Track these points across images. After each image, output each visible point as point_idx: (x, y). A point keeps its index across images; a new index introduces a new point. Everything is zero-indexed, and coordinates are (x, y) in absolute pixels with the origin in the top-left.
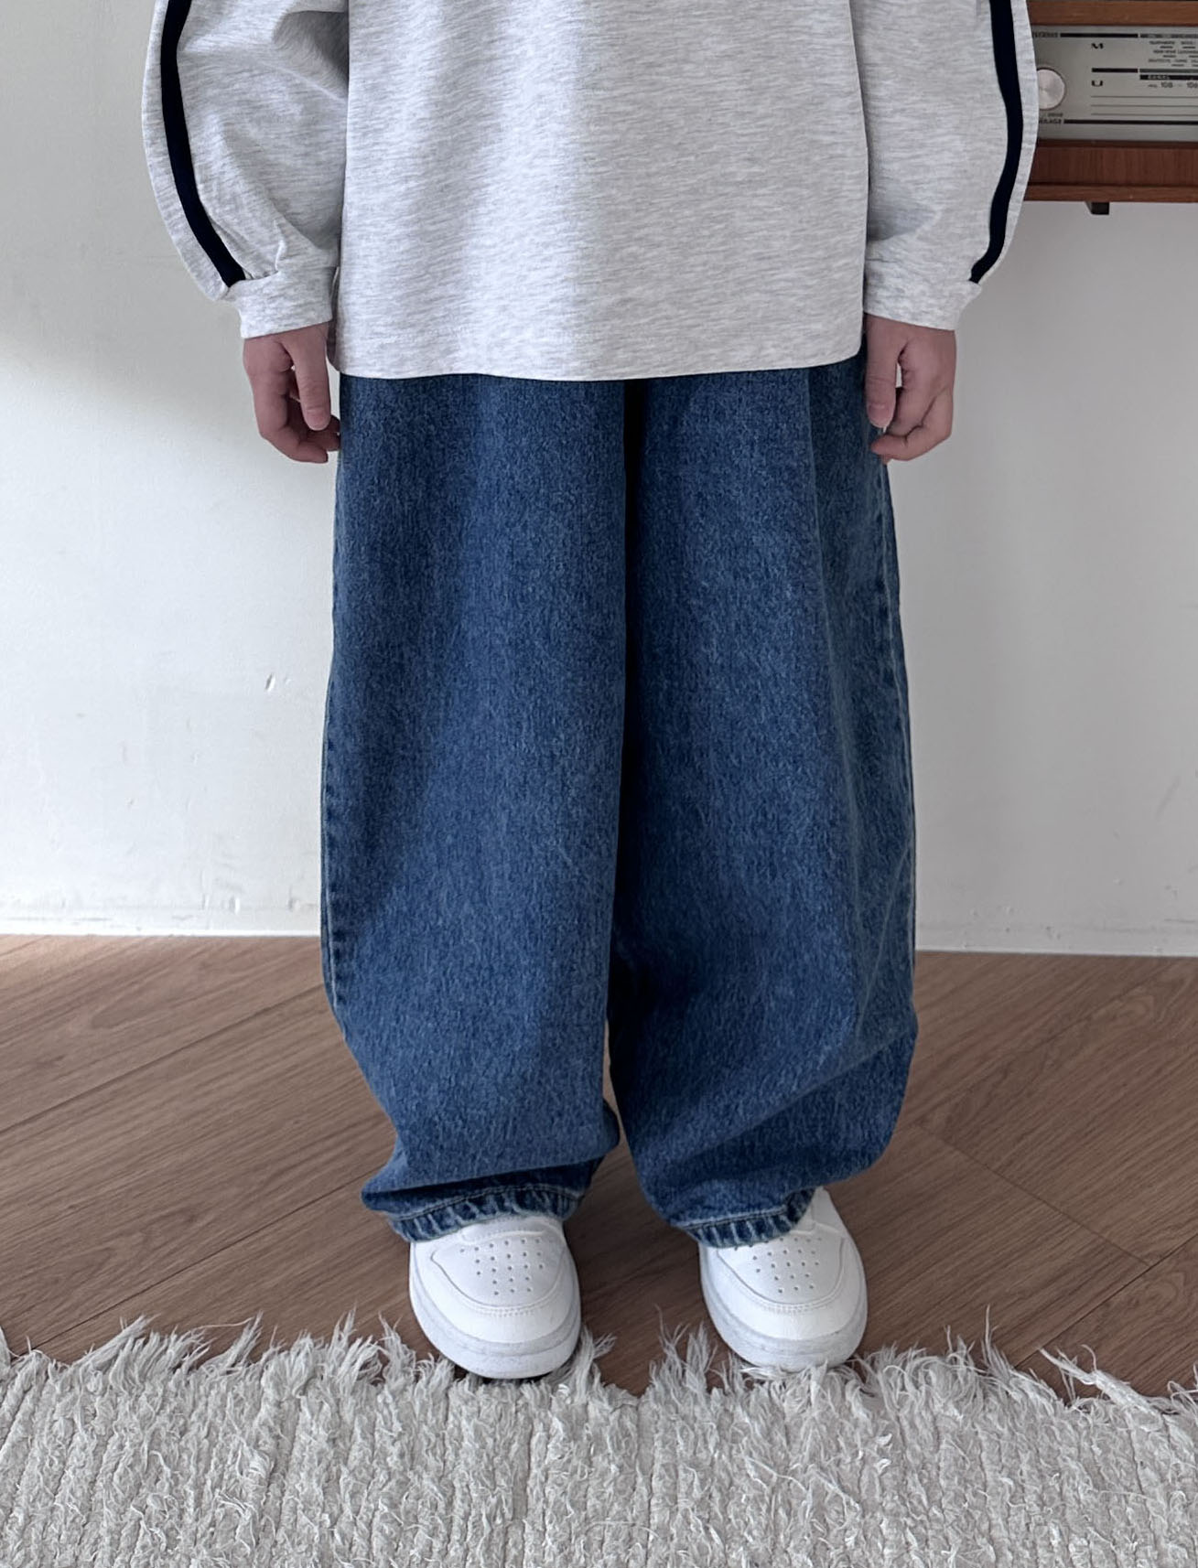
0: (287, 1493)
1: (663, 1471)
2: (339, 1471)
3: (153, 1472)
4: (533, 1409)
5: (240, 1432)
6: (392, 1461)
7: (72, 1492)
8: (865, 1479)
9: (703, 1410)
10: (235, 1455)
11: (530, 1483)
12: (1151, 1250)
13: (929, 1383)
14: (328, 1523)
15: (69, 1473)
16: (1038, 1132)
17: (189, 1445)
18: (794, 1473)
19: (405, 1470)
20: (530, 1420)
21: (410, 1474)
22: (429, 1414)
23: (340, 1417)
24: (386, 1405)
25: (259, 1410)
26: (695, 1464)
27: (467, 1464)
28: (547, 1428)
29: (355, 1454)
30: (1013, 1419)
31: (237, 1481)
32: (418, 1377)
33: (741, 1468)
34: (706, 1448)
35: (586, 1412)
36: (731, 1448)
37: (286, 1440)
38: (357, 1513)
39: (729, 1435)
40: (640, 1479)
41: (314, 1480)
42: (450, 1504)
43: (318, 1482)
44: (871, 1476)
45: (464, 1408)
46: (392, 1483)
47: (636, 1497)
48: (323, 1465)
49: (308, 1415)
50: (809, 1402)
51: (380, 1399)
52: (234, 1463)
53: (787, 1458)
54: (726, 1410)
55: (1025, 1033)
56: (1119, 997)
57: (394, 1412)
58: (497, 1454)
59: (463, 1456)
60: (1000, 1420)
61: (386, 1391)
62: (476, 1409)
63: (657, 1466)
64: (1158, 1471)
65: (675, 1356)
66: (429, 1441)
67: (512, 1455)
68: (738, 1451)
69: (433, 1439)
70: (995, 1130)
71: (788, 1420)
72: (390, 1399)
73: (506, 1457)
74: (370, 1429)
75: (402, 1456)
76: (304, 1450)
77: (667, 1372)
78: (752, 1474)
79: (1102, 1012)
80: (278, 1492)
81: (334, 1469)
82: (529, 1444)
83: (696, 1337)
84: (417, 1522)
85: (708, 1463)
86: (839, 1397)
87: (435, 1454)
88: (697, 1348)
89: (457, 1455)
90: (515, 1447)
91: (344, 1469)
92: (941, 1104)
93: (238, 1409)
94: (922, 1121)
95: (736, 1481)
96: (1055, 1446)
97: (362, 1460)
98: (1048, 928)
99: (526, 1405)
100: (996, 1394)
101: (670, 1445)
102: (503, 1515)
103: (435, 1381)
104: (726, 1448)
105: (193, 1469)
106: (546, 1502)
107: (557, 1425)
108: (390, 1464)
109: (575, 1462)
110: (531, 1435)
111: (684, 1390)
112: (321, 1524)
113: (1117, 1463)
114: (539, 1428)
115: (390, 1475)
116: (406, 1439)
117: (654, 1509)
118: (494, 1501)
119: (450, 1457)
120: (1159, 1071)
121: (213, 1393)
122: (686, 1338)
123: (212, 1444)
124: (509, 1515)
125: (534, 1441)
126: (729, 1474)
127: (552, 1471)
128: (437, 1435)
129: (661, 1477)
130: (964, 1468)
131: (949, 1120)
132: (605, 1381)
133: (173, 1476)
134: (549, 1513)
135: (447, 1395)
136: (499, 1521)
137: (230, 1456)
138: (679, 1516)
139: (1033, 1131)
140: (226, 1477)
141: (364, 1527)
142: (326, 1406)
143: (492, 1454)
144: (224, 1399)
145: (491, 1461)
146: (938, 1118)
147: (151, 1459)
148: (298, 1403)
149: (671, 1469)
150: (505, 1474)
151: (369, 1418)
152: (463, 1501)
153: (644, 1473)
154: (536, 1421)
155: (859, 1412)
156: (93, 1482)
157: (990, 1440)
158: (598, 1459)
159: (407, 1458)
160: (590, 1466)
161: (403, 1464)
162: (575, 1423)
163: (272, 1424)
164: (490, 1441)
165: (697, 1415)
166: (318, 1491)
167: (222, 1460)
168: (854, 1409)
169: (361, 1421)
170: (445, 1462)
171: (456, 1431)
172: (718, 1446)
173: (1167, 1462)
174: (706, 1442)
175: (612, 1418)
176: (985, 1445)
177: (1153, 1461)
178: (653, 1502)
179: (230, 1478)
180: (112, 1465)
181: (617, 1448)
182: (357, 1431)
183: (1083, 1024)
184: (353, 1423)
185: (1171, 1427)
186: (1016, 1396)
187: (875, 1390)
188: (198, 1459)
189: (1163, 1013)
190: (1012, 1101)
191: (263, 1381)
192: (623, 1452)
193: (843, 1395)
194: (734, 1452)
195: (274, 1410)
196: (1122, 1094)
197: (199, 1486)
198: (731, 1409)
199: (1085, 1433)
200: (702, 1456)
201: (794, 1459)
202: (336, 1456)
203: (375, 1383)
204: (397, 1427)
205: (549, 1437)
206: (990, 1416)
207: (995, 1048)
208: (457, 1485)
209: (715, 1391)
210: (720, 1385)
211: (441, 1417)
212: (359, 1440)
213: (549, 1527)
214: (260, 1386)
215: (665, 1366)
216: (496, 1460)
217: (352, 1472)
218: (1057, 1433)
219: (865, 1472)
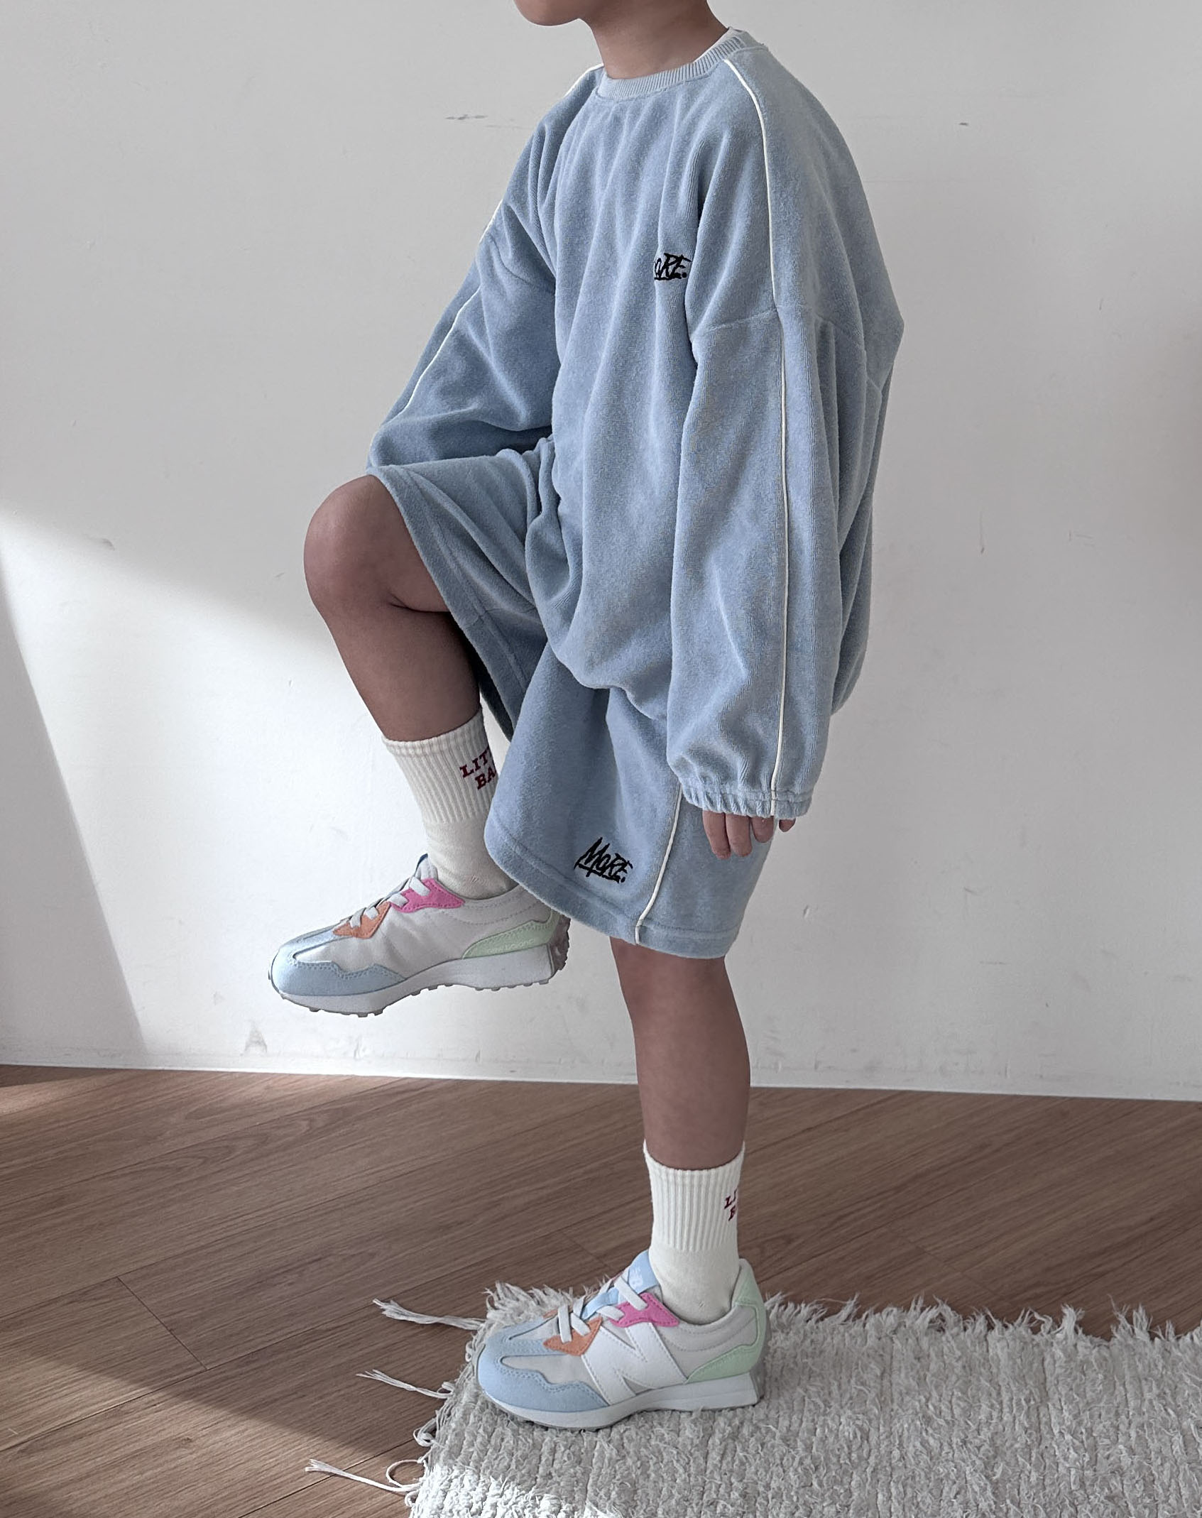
0: (894, 1385)
1: (1132, 1380)
2: (925, 1374)
4: (1041, 1346)
6: (958, 1370)
9: (1150, 1350)
11: (1048, 1385)
14: (924, 1400)
19: (967, 1375)
20: (1042, 1353)
21: (971, 1377)
22: (977, 1348)
23: (921, 1348)
24: (949, 1342)
25: (867, 1341)
26: (1152, 1376)
27: (1006, 1373)
28: (1053, 1356)
29: (932, 1366)
31: (862, 1377)
32: (965, 1329)
33: (1181, 1378)
34: (1157, 1368)
35: (1076, 1348)
36: (1173, 1369)
37: (887, 1357)
38: (941, 1396)
39: (1170, 1362)
40: (1118, 1384)
41: (910, 1378)
42: (999, 1394)
43: (913, 1379)
45: (998, 1344)
46: (961, 1381)
47: (1117, 1392)
48: (915, 1371)
49: (900, 1345)
51: (944, 1339)
52: (858, 1368)
54: (1166, 1350)
57: (955, 1346)
58: (1024, 1368)
59: (1002, 1369)
61: (947, 1334)
62: (1005, 1344)
63: (1127, 1378)
65: (1126, 1322)
66: (980, 1361)
67: (1034, 1369)
68: (1178, 1370)
69: (982, 1361)
72: (950, 1339)
73: (1031, 1370)
74: (940, 1353)
75: (964, 1368)
76: (900, 1363)
77: (1122, 1330)
78: (1189, 1382)
80: (889, 1383)
81: (922, 1373)
82: (1043, 1364)
83: (1139, 1313)
84: (979, 1401)
85: (1159, 1376)
87: (984, 1368)
88: (1140, 1319)
90: (1035, 1365)
91: (928, 1373)
93: (855, 1343)
95: (1179, 1386)
97: (939, 1369)
99: (1037, 1344)
101: (1133, 1367)
102: (1034, 1400)
103: (977, 1331)
104: (1169, 1368)
105: (833, 1372)
106: (1060, 1394)
107: (1059, 1354)
108: (957, 1372)
109: (1075, 1373)
110: (1043, 1360)
111: (1136, 1339)
112: (920, 1401)
114: (1048, 1356)
115: (958, 1377)
116: (964, 1359)
117: (1129, 1399)
118: (1028, 1392)
119: (995, 1370)
121: (835, 1332)
122: (1132, 1314)
123: (842, 1359)
124: (1038, 1400)
125: (1046, 1363)
126: (1173, 1381)
127: (1060, 1378)
128: (984, 1359)
129: (1131, 1383)
132: (1086, 1333)
134: (1063, 1399)
135: (986, 1340)
136: (1032, 1402)
137: (854, 1365)
138: (1147, 1402)
141: (947, 1403)
142: (910, 1341)
143: (1021, 1367)
144: (843, 1336)
145: (1021, 1371)
148: (892, 1339)
149: (1137, 1379)
150: (1031, 1379)
151: (939, 1348)
152: (1007, 1392)
153: (1120, 1380)
154: (1045, 1352)
158: (1089, 1372)
159: (967, 1369)
160: (1085, 1375)
161: (966, 1372)
162: (1070, 1354)
163: (877, 1348)
164: (1018, 1361)
165: (1148, 1352)
166: (914, 1384)
167: (850, 1367)
169: (934, 1349)
170: (991, 1372)
171: (995, 1357)
172: (1164, 1367)
174: (1156, 1366)
175: (1094, 1351)
178: (1128, 1395)
181: (1100, 1366)
182: (933, 1355)
184: (929, 1350)
191: (867, 1327)
192: (1104, 1369)
194: (1175, 1371)
198: (1169, 1349)
200: (1155, 1372)
202: (922, 1367)
203: (939, 1331)
204: (958, 1353)
205: (1055, 1362)
208: (1002, 1383)
209: (1156, 1339)
210: (1159, 1337)
211: (985, 1350)
212: (935, 1358)
213: (1065, 1407)
214: (864, 1330)
215: (1120, 1327)
216: (1024, 1371)
217: (933, 1375)
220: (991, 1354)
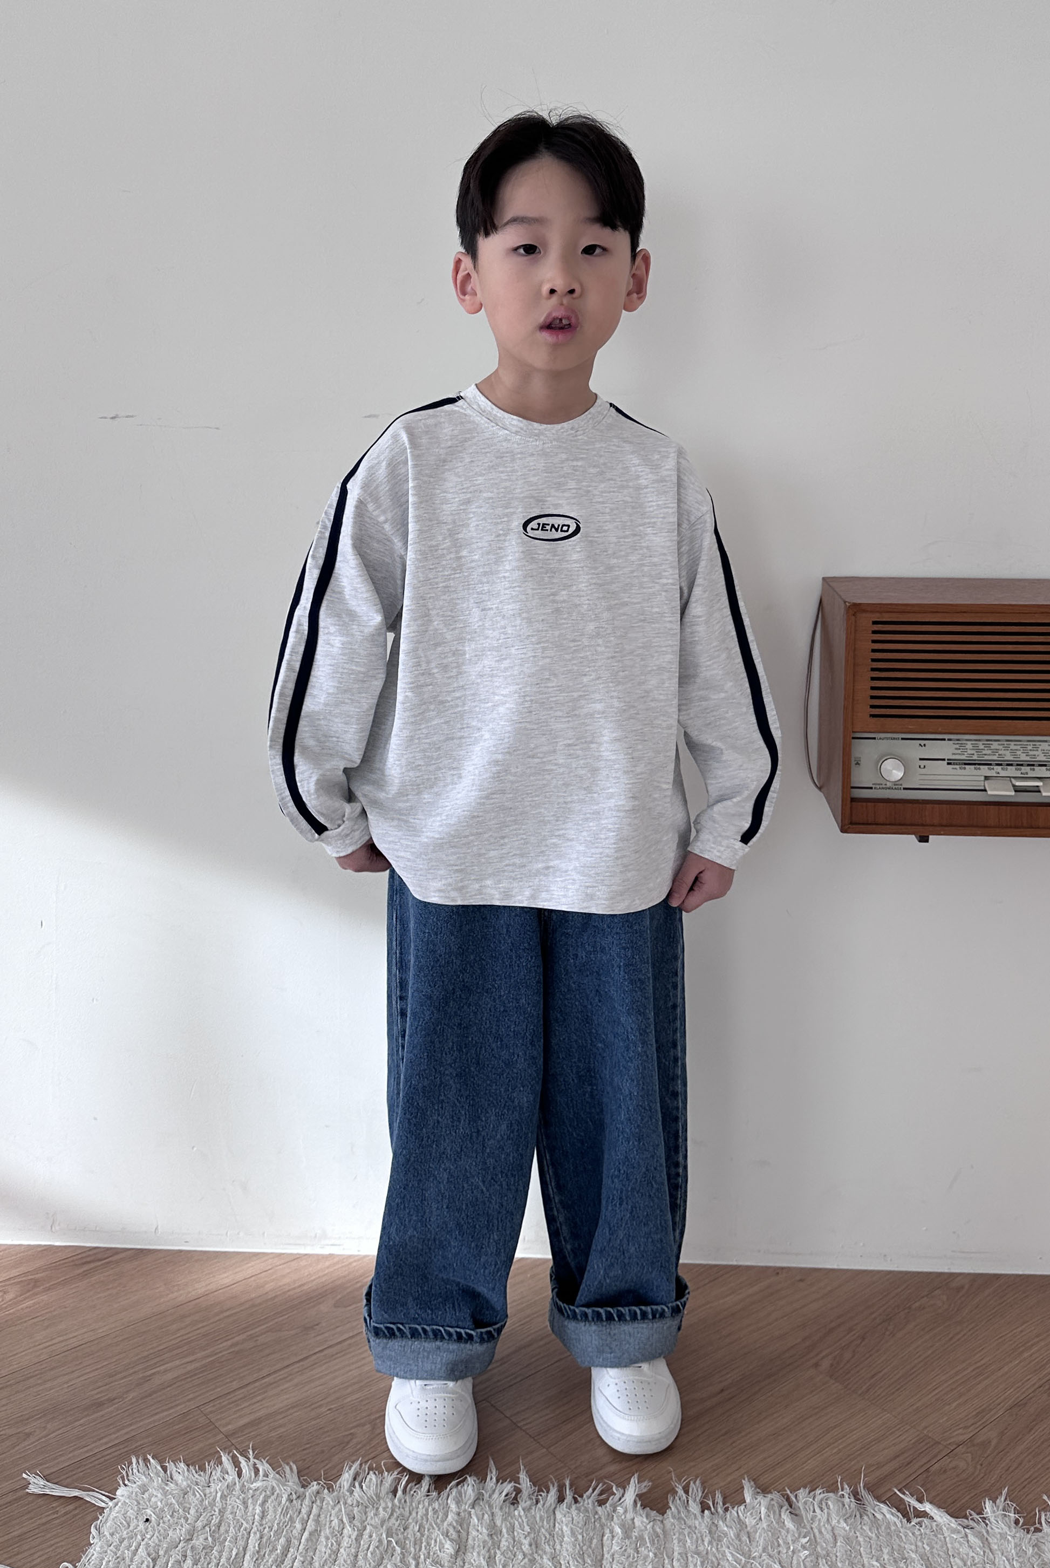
1: (679, 1557)
2: (495, 1553)
3: (390, 1551)
4: (603, 1520)
5: (437, 1529)
6: (526, 1548)
7: (345, 1561)
8: (795, 1562)
9: (700, 1523)
10: (436, 1541)
11: (604, 1562)
12: (952, 1440)
13: (828, 1508)
15: (342, 1550)
16: (883, 1373)
17: (409, 1536)
18: (754, 1558)
19: (533, 1553)
20: (602, 1526)
21: (536, 1556)
22: (545, 1523)
23: (495, 1523)
24: (520, 1516)
25: (447, 1517)
26: (698, 1554)
27: (567, 1550)
28: (612, 1532)
29: (504, 1544)
30: (878, 1529)
31: (438, 1556)
32: (537, 1502)
33: (724, 1555)
34: (703, 1544)
35: (633, 1523)
36: (718, 1544)
37: (464, 1534)
39: (716, 1538)
40: (666, 1561)
41: (482, 1558)
43: (484, 1558)
44: (798, 1560)
45: (564, 1519)
46: (526, 1560)
48: (486, 1549)
49: (476, 1520)
50: (760, 1519)
51: (516, 1513)
52: (435, 1546)
53: (750, 1550)
54: (713, 1523)
55: (873, 1316)
56: (927, 1296)
57: (525, 1520)
58: (584, 1545)
59: (564, 1546)
60: (870, 1530)
61: (520, 1508)
62: (570, 1519)
63: (676, 1554)
64: (962, 1560)
65: (682, 1492)
66: (546, 1538)
67: (593, 1546)
68: (722, 1546)
69: (548, 1536)
70: (858, 1372)
71: (749, 1528)
72: (522, 1513)
73: (590, 1547)
74: (512, 1529)
75: (530, 1545)
76: (474, 1540)
77: (678, 1501)
78: (730, 1559)
79: (917, 1304)
80: (461, 1564)
81: (492, 1552)
82: (602, 1540)
83: (695, 1483)
85: (705, 1552)
86: (777, 1516)
87: (549, 1545)
88: (695, 1489)
89: (561, 1545)
90: (595, 1541)
91: (497, 1551)
92: (827, 1356)
93: (435, 1516)
94: (816, 1365)
96: (903, 1544)
97: (508, 1547)
98: (885, 1256)
99: (600, 1518)
100: (867, 1515)
101: (682, 1542)
103: (547, 1504)
104: (715, 1544)
105: (412, 1549)
107: (618, 1530)
108: (524, 1549)
109: (629, 1550)
110: (603, 1536)
111: (688, 1511)
113: (939, 1555)
114: (607, 1531)
115: (525, 1555)
116: (532, 1535)
119: (558, 1547)
120: (951, 1339)
121: (421, 1506)
122: (688, 1484)
123: (422, 1535)
125: (605, 1538)
127: (616, 1556)
128: (550, 1535)
129: (678, 1560)
130: (851, 1556)
131: (832, 1365)
132: (644, 1506)
133: (402, 1553)
135: (555, 1514)
137: (433, 1542)
139: (880, 1372)
140: (432, 1554)
142: (486, 1516)
143: (582, 1544)
144: (427, 1510)
145: (581, 1548)
146: (826, 1364)
147: (389, 1542)
148: (470, 1513)
149: (684, 1555)
150: (589, 1556)
151: (510, 1523)
153: (668, 1557)
154: (605, 1528)
155: (789, 1524)
156: (357, 1556)
157: (865, 1541)
158: (642, 1549)
159: (533, 1547)
160: (638, 1553)
161: (532, 1549)
162: (627, 1529)
163: (455, 1524)
164: (580, 1537)
165: (697, 1525)
167: (428, 1544)
168: (786, 1522)
169: (506, 1525)
170: (555, 1549)
171: (560, 1532)
172: (710, 1543)
173: (967, 1555)
174: (703, 1541)
175: (648, 1527)
176: (862, 1543)
177: (959, 1554)
179: (434, 1554)
180: (366, 1546)
181: (653, 1543)
182: (504, 1530)
183: (906, 1311)
184: (501, 1526)
185: (969, 1535)
186: (879, 1516)
187: (797, 1512)
188: (415, 1544)
189: (953, 1305)
190: (867, 1355)
191: (449, 1502)
192: (656, 1546)
193: (780, 1515)
195: (456, 1517)
196: (930, 1352)
197: (416, 1558)
198: (716, 1522)
199: (919, 1538)
200: (701, 1548)
201: (754, 1550)
202: (494, 1544)
203: (513, 1504)
204: (527, 1529)
205: (613, 1537)
206: (864, 1527)
207: (857, 1324)
208: (562, 1562)
209: (706, 1512)
210: (709, 1508)
211: (552, 1524)
212: (506, 1536)
214: (447, 1504)
215: (677, 1498)
216: (584, 1548)
217: (503, 1554)
218: (903, 1537)
219: (794, 1558)
220: (557, 1529)
